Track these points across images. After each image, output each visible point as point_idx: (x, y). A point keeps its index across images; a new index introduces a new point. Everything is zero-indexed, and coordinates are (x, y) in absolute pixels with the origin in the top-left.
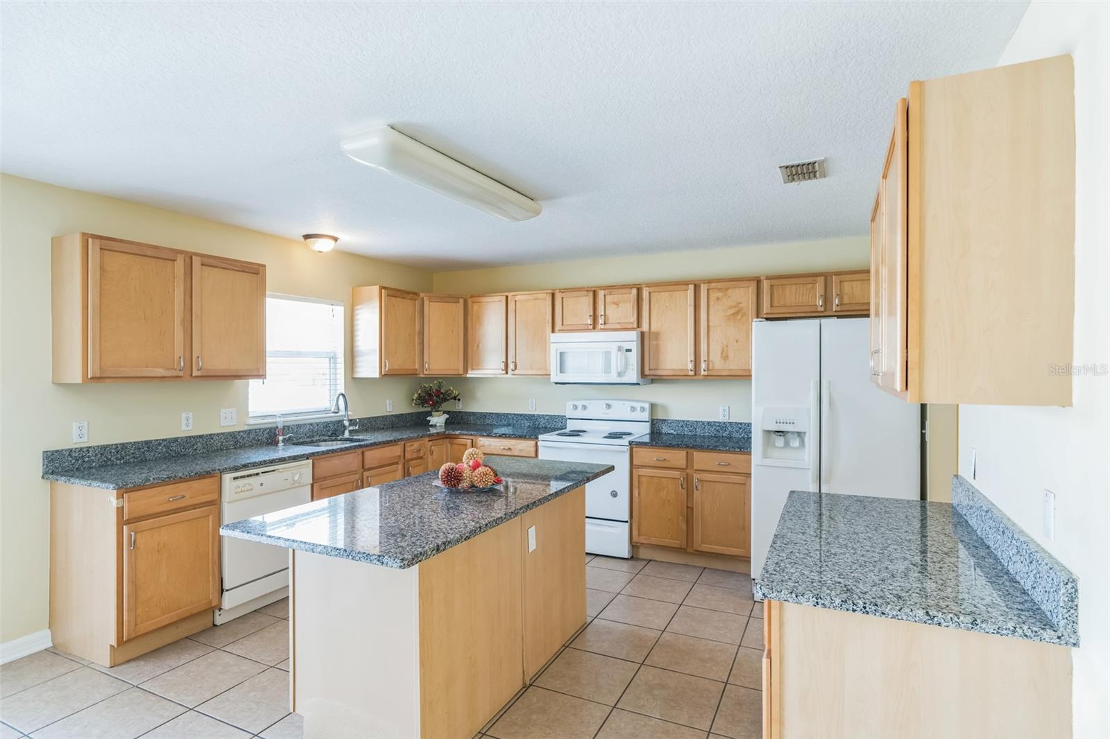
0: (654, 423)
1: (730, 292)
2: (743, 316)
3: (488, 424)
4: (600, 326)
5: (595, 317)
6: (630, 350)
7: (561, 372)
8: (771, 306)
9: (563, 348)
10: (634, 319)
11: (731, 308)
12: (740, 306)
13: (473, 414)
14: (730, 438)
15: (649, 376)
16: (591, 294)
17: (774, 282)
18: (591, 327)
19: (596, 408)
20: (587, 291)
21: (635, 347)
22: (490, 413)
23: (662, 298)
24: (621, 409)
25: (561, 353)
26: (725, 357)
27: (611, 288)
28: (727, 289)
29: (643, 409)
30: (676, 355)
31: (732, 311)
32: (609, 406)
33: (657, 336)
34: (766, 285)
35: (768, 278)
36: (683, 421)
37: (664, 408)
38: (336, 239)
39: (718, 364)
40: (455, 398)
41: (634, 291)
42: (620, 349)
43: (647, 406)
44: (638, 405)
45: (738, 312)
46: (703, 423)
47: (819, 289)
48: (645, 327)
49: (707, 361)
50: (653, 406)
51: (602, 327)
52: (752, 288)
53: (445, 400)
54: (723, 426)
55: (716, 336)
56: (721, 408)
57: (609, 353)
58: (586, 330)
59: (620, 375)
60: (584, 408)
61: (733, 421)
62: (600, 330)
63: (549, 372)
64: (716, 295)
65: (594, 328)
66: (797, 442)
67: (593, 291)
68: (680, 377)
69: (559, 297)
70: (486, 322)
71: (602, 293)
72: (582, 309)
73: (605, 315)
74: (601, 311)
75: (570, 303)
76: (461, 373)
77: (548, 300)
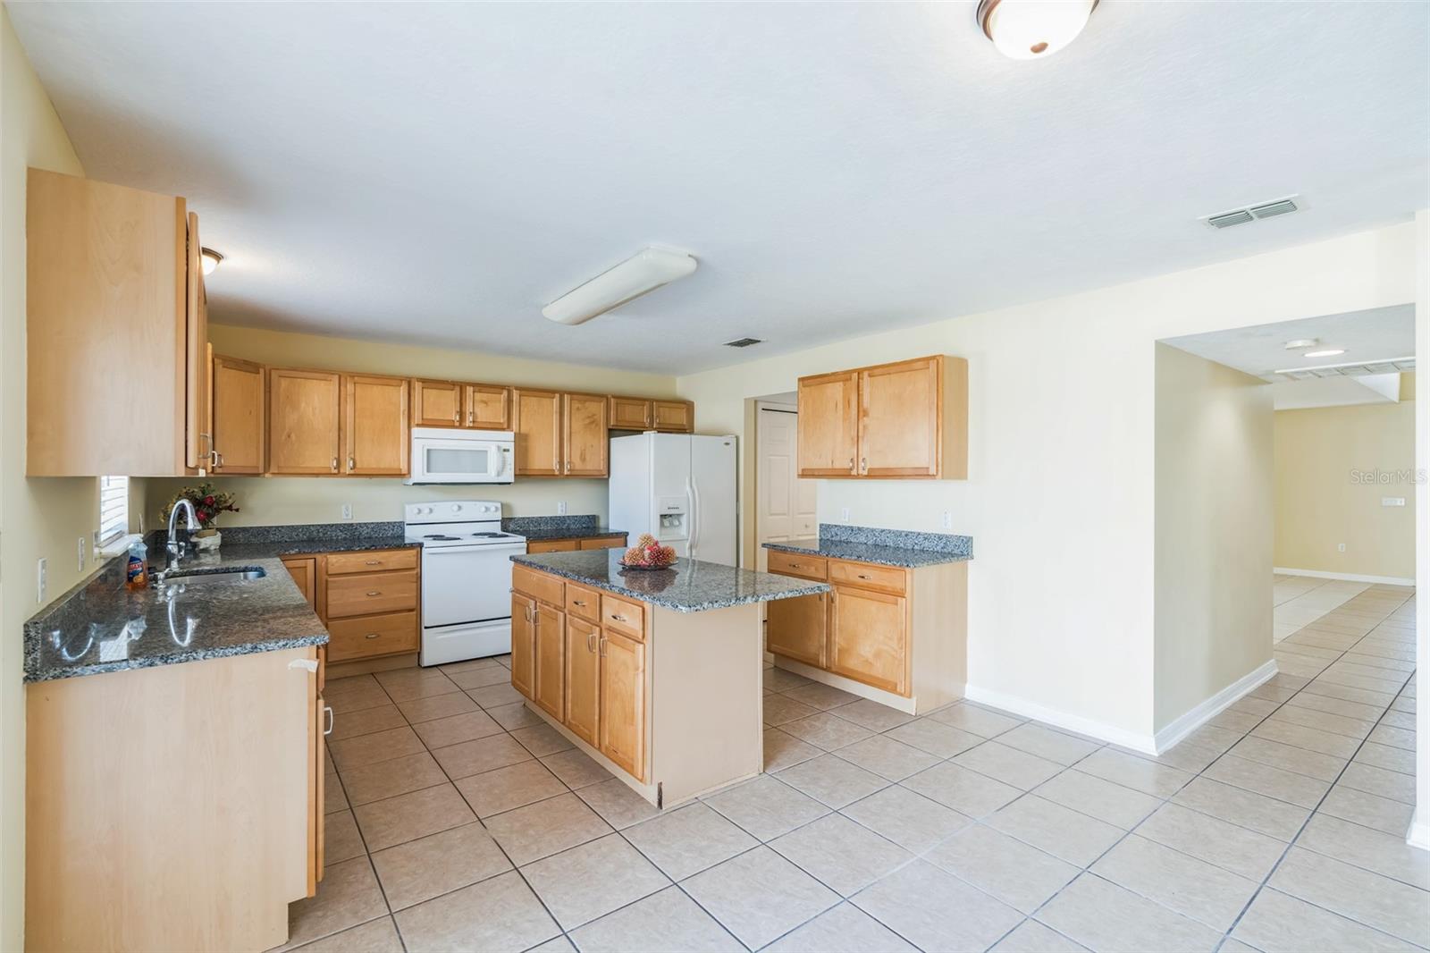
0: (505, 525)
1: (587, 404)
2: (597, 425)
3: (272, 542)
4: (468, 423)
5: (461, 414)
6: (508, 450)
7: (428, 471)
8: (617, 420)
9: (431, 445)
10: (503, 420)
11: (589, 417)
12: (595, 417)
13: (244, 530)
14: (568, 529)
15: (522, 475)
16: (458, 389)
17: (619, 401)
18: (457, 424)
19: (445, 509)
20: (454, 385)
21: (511, 446)
22: (277, 527)
23: (532, 402)
24: (475, 509)
25: (428, 451)
26: (583, 459)
27: (480, 387)
28: (585, 401)
29: (497, 508)
30: (544, 454)
31: (587, 421)
32: (460, 508)
33: (527, 437)
34: (613, 404)
35: (614, 397)
36: (529, 518)
37: (510, 507)
39: (578, 465)
40: (230, 508)
41: (505, 393)
42: (499, 448)
43: (499, 505)
44: (492, 506)
45: (593, 422)
46: (546, 518)
47: (647, 409)
48: (516, 428)
49: (570, 463)
50: (502, 505)
51: (471, 425)
52: (603, 404)
53: (218, 511)
54: (563, 519)
55: (577, 441)
56: (560, 504)
57: (486, 451)
58: (453, 427)
59: (498, 475)
60: (431, 511)
61: (567, 515)
62: (469, 428)
63: (404, 471)
64: (576, 405)
65: (461, 426)
66: (676, 523)
67: (460, 386)
68: (546, 477)
69: (418, 386)
70: (303, 405)
71: (470, 390)
72: (446, 403)
73: (473, 413)
74: (469, 408)
75: (432, 394)
76: (261, 471)
77: (403, 389)
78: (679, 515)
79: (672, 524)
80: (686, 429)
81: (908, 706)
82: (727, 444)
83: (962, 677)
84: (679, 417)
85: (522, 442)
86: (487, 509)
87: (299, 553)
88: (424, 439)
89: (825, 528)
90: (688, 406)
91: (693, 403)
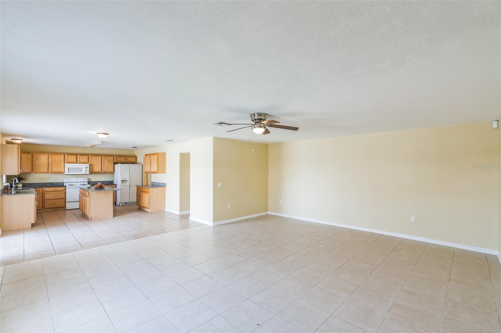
0: (89, 183)
1: (108, 157)
2: (111, 162)
5: (77, 160)
7: (68, 172)
8: (116, 161)
9: (69, 167)
10: (87, 161)
12: (110, 160)
13: (27, 184)
15: (91, 172)
16: (76, 156)
17: (117, 156)
19: (74, 179)
21: (88, 167)
22: (35, 183)
23: (94, 158)
24: (81, 179)
25: (68, 168)
26: (107, 169)
27: (81, 155)
29: (86, 179)
30: (97, 168)
31: (108, 161)
32: (77, 179)
33: (93, 165)
34: (115, 157)
35: (115, 155)
36: (95, 181)
37: (90, 179)
38: (22, 140)
39: (106, 170)
40: (24, 179)
41: (87, 155)
42: (85, 167)
44: (85, 179)
47: (124, 158)
48: (90, 163)
49: (104, 170)
50: (88, 179)
52: (112, 158)
53: (22, 180)
54: (104, 182)
55: (106, 165)
56: (103, 178)
57: (82, 168)
58: (75, 163)
59: (85, 172)
60: (70, 180)
61: (105, 180)
62: (79, 163)
63: (63, 172)
64: (105, 158)
65: (77, 163)
66: (126, 182)
67: (76, 155)
68: (98, 173)
69: (66, 155)
70: (40, 160)
71: (79, 156)
72: (73, 158)
73: (80, 160)
74: (78, 159)
75: (69, 157)
76: (31, 172)
77: (63, 156)
78: (126, 181)
79: (125, 182)
80: (134, 163)
81: (150, 211)
82: (139, 166)
83: (165, 207)
84: (133, 160)
85: (91, 166)
86: (84, 179)
87: (39, 187)
88: (67, 166)
89: (152, 182)
90: (135, 157)
91: (137, 156)
